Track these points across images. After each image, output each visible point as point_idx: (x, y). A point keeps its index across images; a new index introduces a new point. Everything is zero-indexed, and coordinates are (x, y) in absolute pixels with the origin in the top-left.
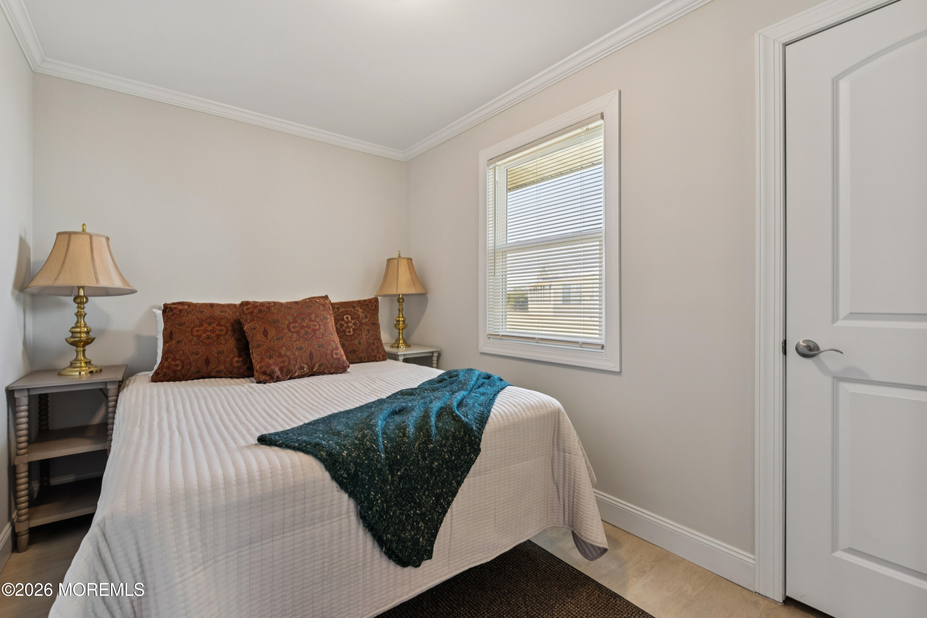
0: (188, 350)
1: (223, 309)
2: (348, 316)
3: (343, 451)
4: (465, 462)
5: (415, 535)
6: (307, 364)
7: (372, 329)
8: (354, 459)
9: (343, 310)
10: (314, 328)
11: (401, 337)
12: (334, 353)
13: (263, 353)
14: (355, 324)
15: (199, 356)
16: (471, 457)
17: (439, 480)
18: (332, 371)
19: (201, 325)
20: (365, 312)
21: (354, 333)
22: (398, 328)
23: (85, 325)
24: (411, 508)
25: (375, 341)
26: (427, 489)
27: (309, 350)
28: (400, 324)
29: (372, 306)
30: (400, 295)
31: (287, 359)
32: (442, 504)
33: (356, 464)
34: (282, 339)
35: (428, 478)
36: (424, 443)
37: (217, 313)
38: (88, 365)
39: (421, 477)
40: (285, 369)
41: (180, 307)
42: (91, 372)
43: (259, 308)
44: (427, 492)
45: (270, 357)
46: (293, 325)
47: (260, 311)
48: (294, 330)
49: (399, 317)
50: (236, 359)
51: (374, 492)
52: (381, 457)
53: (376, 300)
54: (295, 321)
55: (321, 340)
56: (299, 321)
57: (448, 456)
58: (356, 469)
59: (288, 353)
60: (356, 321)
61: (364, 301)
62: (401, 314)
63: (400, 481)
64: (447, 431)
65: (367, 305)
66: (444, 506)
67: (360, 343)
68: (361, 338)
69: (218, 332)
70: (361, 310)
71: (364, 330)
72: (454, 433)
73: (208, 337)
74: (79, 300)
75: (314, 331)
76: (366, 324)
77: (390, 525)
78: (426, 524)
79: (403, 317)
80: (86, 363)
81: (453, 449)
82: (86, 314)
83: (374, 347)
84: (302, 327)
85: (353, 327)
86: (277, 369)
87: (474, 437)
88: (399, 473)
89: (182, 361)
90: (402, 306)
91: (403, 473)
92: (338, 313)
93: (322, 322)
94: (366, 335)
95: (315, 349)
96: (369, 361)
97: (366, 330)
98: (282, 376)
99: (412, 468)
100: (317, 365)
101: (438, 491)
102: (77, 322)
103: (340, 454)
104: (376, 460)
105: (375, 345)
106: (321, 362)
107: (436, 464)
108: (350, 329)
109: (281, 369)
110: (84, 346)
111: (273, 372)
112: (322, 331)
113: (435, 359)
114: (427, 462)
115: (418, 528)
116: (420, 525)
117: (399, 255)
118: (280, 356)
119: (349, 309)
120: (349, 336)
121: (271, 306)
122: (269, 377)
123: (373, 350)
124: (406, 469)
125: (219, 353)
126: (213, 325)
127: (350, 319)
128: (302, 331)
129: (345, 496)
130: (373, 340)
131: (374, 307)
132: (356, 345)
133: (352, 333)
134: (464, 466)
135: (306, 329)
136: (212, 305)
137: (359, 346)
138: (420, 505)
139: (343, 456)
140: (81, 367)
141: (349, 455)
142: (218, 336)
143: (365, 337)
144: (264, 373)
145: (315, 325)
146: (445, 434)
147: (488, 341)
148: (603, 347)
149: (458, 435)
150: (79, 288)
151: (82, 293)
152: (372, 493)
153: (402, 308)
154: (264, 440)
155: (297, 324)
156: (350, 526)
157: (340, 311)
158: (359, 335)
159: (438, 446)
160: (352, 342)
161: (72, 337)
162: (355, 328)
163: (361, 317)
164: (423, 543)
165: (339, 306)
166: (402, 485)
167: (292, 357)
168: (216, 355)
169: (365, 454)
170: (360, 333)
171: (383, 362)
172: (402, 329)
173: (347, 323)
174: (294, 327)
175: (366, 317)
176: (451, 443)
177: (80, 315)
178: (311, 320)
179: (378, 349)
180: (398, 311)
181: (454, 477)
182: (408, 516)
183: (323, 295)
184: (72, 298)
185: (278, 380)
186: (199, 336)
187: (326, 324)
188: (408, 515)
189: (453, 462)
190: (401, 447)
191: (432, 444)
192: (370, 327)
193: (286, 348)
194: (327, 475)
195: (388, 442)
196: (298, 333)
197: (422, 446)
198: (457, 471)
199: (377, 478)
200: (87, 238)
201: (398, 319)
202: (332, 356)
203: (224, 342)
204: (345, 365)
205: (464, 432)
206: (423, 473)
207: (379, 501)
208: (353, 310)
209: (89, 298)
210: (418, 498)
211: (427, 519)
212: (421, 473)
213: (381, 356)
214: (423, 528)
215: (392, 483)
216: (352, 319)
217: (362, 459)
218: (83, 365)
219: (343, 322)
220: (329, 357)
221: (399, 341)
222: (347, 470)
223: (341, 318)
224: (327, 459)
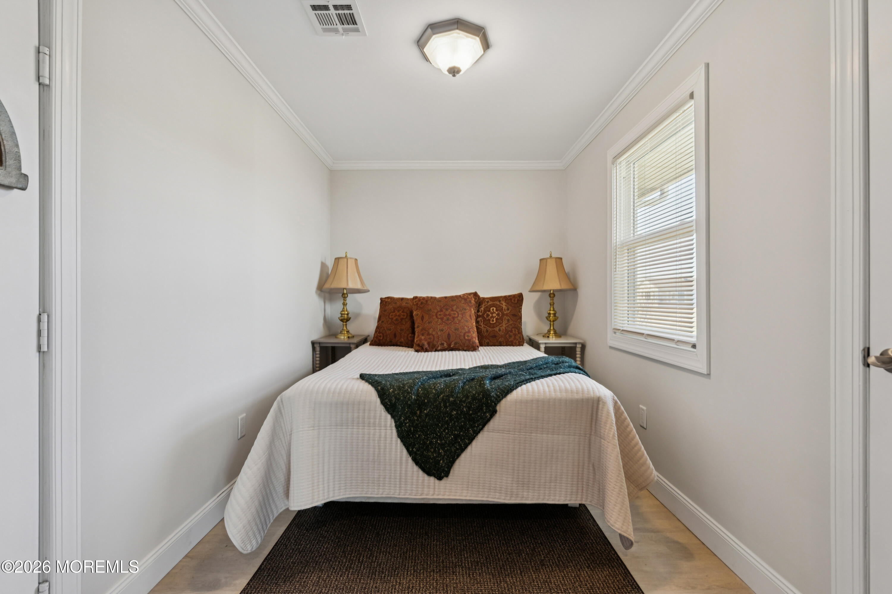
0: (386, 327)
1: (407, 302)
2: (494, 308)
3: (391, 388)
4: (481, 418)
5: (436, 457)
6: (446, 342)
7: (511, 320)
8: (395, 394)
9: (491, 303)
10: (454, 316)
11: (552, 328)
12: (466, 335)
13: (420, 331)
14: (498, 315)
15: (391, 331)
16: (486, 415)
17: (457, 425)
18: (465, 349)
19: (394, 312)
20: (508, 305)
21: (496, 322)
22: (549, 320)
23: (347, 310)
24: (434, 438)
25: (513, 329)
26: (447, 428)
27: (447, 332)
28: (551, 316)
29: (514, 300)
30: (551, 290)
31: (432, 337)
32: (459, 442)
33: (396, 398)
34: (431, 323)
35: (448, 420)
36: (447, 396)
37: (404, 304)
38: (348, 333)
39: (442, 419)
40: (431, 344)
41: (386, 300)
42: (349, 337)
43: (422, 301)
44: (447, 431)
45: (423, 335)
46: (440, 313)
47: (422, 303)
48: (440, 317)
49: (550, 310)
50: (410, 335)
51: (403, 418)
52: (412, 397)
53: (521, 296)
54: (441, 311)
55: (458, 325)
56: (444, 311)
57: (466, 410)
58: (395, 401)
59: (434, 333)
60: (499, 312)
61: (509, 296)
62: (552, 307)
63: (426, 417)
64: (469, 392)
65: (511, 299)
66: (462, 445)
67: (500, 330)
68: (501, 326)
69: (402, 317)
70: (504, 304)
71: (505, 320)
72: (474, 395)
73: (397, 320)
74: (344, 296)
75: (454, 318)
76: (507, 315)
77: (416, 443)
78: (445, 452)
79: (554, 310)
80: (347, 332)
81: (471, 405)
82: (347, 304)
83: (511, 334)
84: (445, 315)
85: (497, 317)
86: (426, 343)
87: (490, 401)
88: (425, 412)
89: (383, 334)
90: (553, 300)
91: (428, 412)
92: (487, 306)
93: (461, 311)
94: (506, 324)
95: (452, 331)
96: (507, 345)
97: (506, 320)
98: (430, 348)
99: (435, 410)
100: (453, 343)
101: (456, 432)
102: (343, 308)
103: (388, 390)
104: (408, 399)
105: (512, 333)
106: (456, 341)
107: (455, 412)
108: (494, 318)
109: (429, 344)
110: (346, 322)
111: (423, 345)
112: (459, 318)
113: (578, 350)
114: (448, 409)
115: (440, 454)
116: (440, 451)
117: (551, 255)
118: (429, 334)
119: (496, 303)
120: (493, 324)
121: (428, 300)
122: (421, 348)
123: (510, 336)
124: (430, 410)
125: (402, 330)
126: (400, 312)
127: (495, 311)
128: (445, 318)
129: (389, 416)
130: (512, 329)
131: (516, 301)
132: (497, 331)
133: (495, 321)
134: (480, 421)
135: (448, 317)
136: (402, 299)
137: (499, 332)
138: (440, 437)
139: (389, 391)
140: (345, 334)
141: (393, 392)
142: (402, 319)
143: (504, 325)
144: (418, 345)
145: (455, 314)
146: (467, 394)
147: (614, 335)
148: (694, 346)
149: (477, 397)
150: (344, 289)
151: (345, 292)
152: (402, 418)
153: (553, 302)
154: (363, 377)
155: (442, 313)
156: (392, 435)
157: (489, 304)
158: (500, 324)
159: (459, 400)
160: (494, 329)
161: (341, 317)
162: (497, 318)
163: (504, 309)
164: (442, 464)
165: (489, 300)
166: (428, 420)
167: (436, 336)
168: (399, 331)
169: (402, 393)
170: (501, 322)
171: (518, 347)
172: (553, 321)
173: (492, 314)
174: (440, 315)
175: (508, 309)
176: (470, 401)
177: (345, 304)
178: (452, 310)
179: (515, 336)
180: (549, 305)
181: (472, 427)
182: (431, 443)
183: (473, 291)
184: (341, 294)
185: (426, 351)
186: (392, 319)
187: (464, 313)
188: (432, 441)
189: (471, 415)
190: (429, 395)
191: (453, 398)
192: (510, 317)
193: (433, 329)
194: (378, 400)
195: (422, 390)
196: (442, 319)
197: (445, 398)
198: (474, 423)
199: (407, 410)
200: (346, 259)
201: (549, 312)
202: (464, 337)
203: (404, 323)
204: (474, 345)
205: (483, 396)
206: (444, 416)
207: (407, 425)
208: (498, 303)
209: (349, 295)
210: (439, 432)
211: (446, 449)
212: (442, 416)
213: (517, 342)
214: (443, 454)
215: (420, 416)
216: (497, 310)
217: (400, 396)
218: (346, 332)
219: (489, 313)
220: (462, 338)
221: (550, 331)
222: (390, 401)
223: (488, 309)
224: (380, 391)
